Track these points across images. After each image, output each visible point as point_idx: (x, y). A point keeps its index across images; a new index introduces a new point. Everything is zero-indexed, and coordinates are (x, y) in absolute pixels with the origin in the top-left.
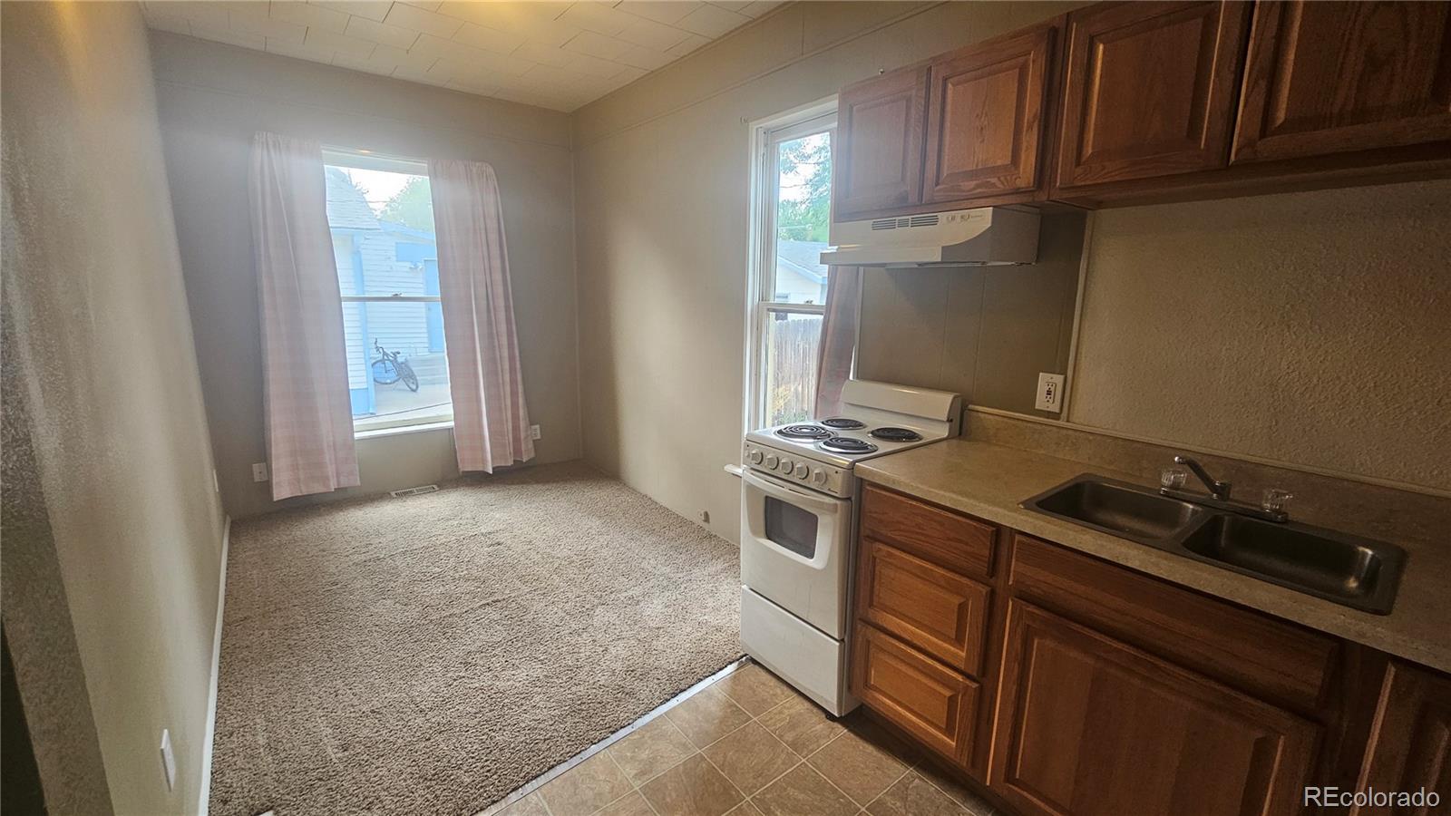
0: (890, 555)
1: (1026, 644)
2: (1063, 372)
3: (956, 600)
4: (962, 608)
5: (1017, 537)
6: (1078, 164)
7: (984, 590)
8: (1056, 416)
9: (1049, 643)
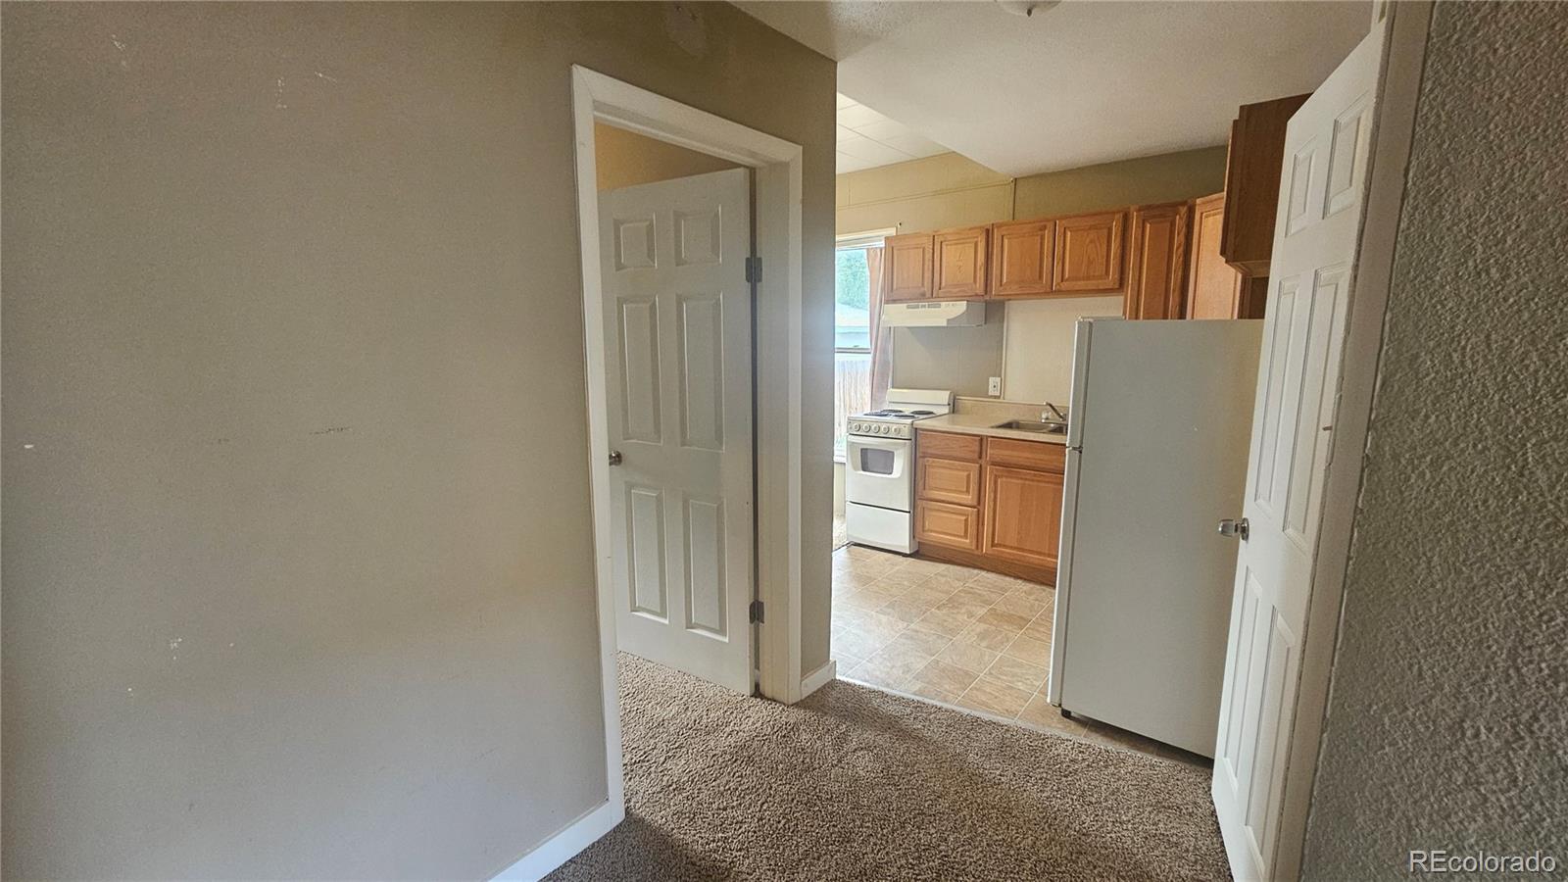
0: (933, 462)
1: (996, 482)
2: (1000, 376)
3: (966, 473)
4: (968, 476)
5: (989, 439)
6: (1001, 285)
7: (978, 465)
8: (999, 397)
9: (1004, 479)
